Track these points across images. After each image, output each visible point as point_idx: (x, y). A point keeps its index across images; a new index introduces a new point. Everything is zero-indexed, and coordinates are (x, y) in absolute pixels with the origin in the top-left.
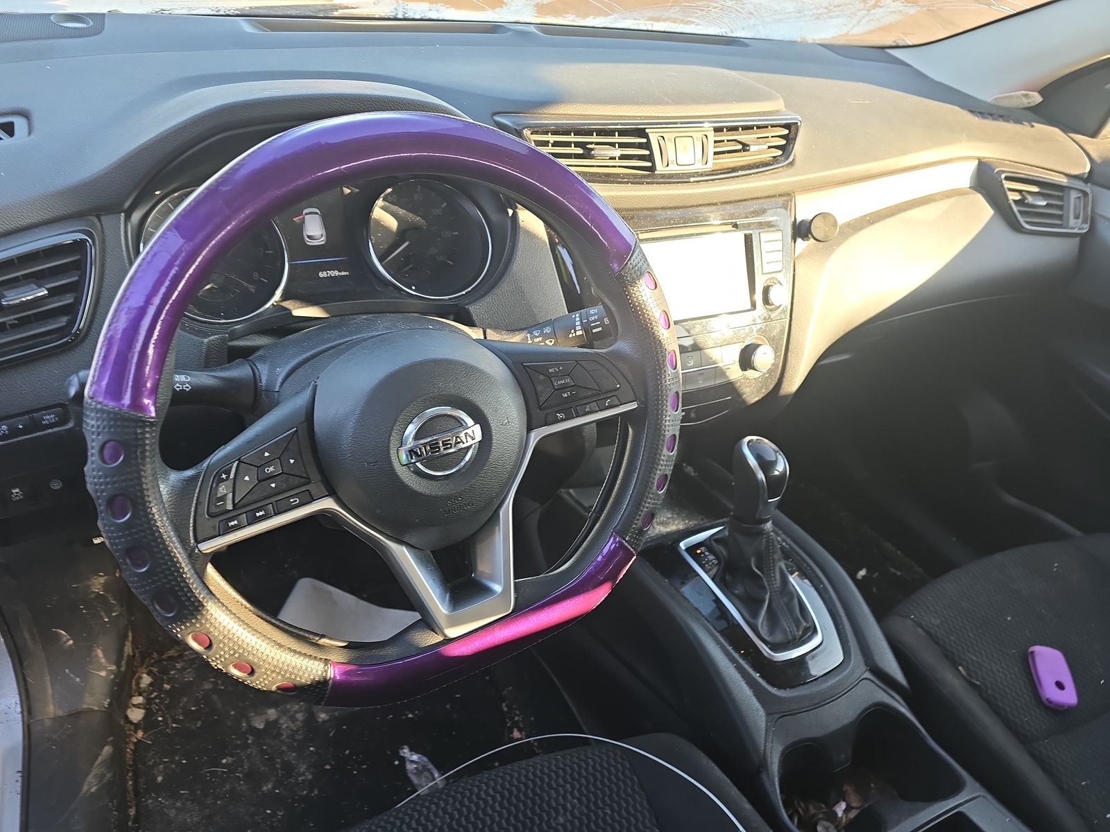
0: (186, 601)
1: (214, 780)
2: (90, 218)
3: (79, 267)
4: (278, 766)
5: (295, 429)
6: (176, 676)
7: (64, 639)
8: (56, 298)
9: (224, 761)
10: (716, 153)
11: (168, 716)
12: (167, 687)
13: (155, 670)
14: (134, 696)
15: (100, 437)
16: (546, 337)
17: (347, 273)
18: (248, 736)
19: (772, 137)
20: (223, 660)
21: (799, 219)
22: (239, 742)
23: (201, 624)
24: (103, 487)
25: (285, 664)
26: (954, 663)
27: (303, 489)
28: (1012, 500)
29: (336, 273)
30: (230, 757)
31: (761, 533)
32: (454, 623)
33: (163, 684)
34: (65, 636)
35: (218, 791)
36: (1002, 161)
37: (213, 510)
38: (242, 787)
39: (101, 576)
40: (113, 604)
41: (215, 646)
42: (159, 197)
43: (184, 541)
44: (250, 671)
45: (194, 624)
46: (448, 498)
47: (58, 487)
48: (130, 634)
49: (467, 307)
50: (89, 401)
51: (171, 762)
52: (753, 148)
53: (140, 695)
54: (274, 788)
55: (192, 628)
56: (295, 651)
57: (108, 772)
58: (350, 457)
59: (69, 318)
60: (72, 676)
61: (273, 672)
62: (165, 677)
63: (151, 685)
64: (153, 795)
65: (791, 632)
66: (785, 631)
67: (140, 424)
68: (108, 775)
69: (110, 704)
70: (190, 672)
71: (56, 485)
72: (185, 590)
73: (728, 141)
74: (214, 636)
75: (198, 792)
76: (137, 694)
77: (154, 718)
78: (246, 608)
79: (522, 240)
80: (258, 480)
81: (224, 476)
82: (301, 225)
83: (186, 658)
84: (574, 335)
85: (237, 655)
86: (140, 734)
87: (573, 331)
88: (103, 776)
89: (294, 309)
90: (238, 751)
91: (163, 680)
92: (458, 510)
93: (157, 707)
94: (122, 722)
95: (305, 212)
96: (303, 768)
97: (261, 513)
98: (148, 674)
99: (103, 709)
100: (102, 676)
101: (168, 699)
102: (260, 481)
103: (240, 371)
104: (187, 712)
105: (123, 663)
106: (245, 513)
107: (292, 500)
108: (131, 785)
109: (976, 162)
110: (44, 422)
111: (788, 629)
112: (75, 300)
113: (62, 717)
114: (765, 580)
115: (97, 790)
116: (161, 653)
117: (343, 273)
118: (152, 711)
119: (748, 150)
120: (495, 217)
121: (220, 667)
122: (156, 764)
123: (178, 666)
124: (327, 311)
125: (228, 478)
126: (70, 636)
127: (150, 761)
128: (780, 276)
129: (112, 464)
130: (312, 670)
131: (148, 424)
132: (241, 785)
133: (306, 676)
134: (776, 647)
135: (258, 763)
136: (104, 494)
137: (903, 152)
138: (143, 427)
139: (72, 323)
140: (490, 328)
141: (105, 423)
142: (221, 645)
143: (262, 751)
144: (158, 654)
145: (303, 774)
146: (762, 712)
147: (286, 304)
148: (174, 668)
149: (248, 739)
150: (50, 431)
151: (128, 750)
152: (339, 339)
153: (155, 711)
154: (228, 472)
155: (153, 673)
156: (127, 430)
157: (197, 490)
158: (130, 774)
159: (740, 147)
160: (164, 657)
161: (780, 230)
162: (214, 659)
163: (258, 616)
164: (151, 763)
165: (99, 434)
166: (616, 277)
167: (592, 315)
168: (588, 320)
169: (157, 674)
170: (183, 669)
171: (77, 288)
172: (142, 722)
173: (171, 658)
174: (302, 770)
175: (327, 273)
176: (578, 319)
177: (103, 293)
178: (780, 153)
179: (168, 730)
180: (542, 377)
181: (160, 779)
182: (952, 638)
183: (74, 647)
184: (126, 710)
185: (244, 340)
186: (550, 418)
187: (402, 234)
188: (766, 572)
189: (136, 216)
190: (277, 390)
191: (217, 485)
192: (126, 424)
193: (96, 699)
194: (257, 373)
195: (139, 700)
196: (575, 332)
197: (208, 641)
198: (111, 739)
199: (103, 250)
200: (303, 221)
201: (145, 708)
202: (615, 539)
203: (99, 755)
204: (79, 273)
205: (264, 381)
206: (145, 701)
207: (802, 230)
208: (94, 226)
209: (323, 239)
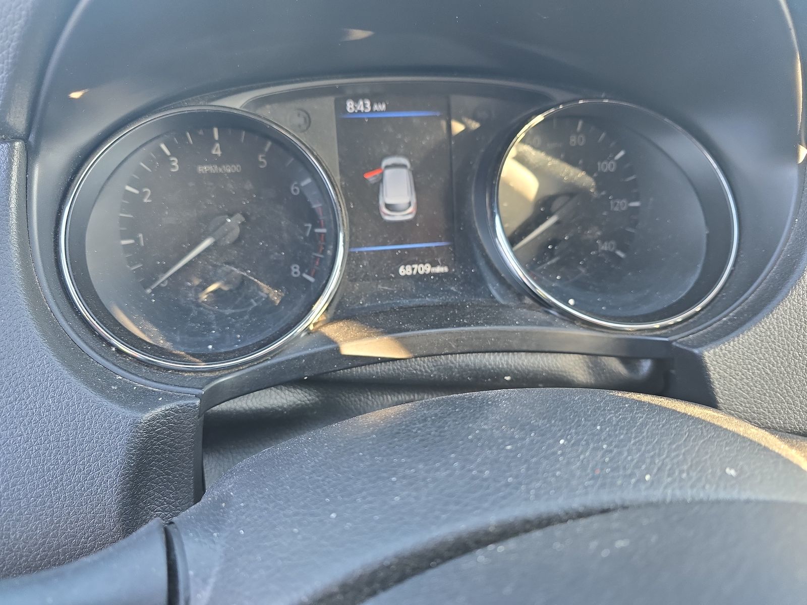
17: (445, 269)
29: (426, 269)
49: (696, 351)
82: (376, 189)
89: (345, 341)
95: (385, 163)
117: (439, 269)
120: (750, 167)
124: (404, 344)
147: (332, 331)
175: (413, 269)
187: (545, 204)
200: (381, 180)
209: (411, 209)
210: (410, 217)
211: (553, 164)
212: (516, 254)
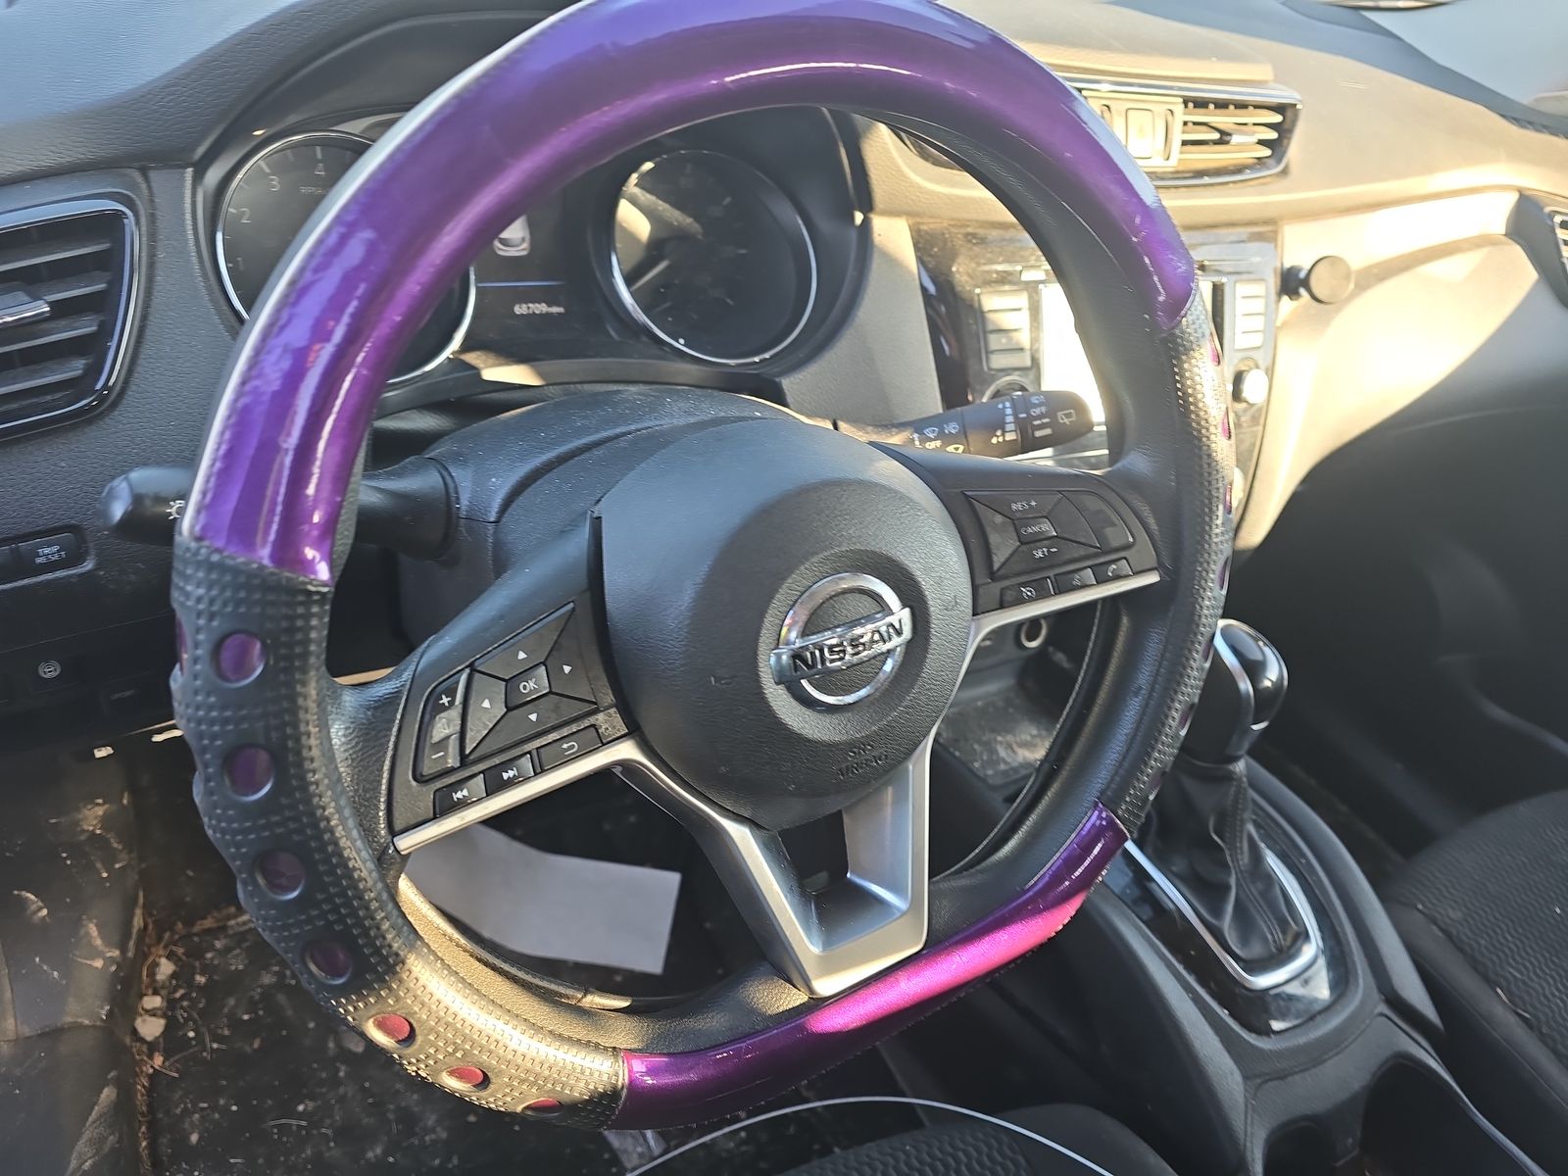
0: (372, 955)
1: (285, 1139)
2: (129, 171)
3: (109, 263)
4: (391, 1116)
5: (571, 605)
6: (216, 962)
7: (33, 907)
8: (63, 323)
9: (301, 1108)
10: (1185, 143)
11: (204, 1030)
12: (200, 979)
13: (180, 951)
14: (146, 995)
15: (215, 623)
16: (948, 439)
17: (561, 310)
18: (338, 1065)
19: (1254, 124)
20: (431, 1062)
21: (1287, 265)
22: (324, 1075)
23: (398, 999)
24: (216, 728)
25: (546, 1066)
26: (1492, 984)
27: (586, 723)
28: (1498, 713)
29: (541, 308)
30: (311, 1100)
31: (1229, 777)
32: (830, 967)
33: (193, 974)
34: (34, 903)
35: (293, 1158)
36: (1553, 197)
37: (427, 769)
38: (334, 1152)
39: (98, 804)
40: (115, 849)
41: (419, 1039)
42: (259, 139)
43: (368, 832)
44: (481, 1077)
45: (385, 999)
46: (851, 745)
47: (54, 674)
48: (141, 894)
49: (777, 380)
50: (193, 545)
51: (214, 1108)
52: (1235, 139)
53: (156, 993)
54: (386, 1153)
55: (379, 1006)
56: (560, 1037)
57: (112, 1133)
58: (682, 665)
59: (90, 361)
60: (45, 968)
61: (522, 1081)
62: (197, 964)
63: (174, 976)
64: (184, 1166)
65: (1275, 941)
66: (1265, 939)
67: (301, 598)
68: (112, 1137)
69: (110, 1014)
70: (238, 955)
71: (49, 671)
72: (372, 933)
73: (1195, 123)
74: (419, 1021)
75: (261, 1161)
76: (150, 991)
77: (181, 1033)
78: (458, 945)
79: (876, 265)
80: (506, 707)
81: (445, 700)
83: (231, 932)
84: (1001, 439)
85: (459, 1055)
86: (158, 1060)
87: (999, 433)
88: (102, 1140)
89: (486, 368)
90: (324, 1090)
91: (194, 967)
92: (862, 768)
93: (185, 1015)
94: (128, 1040)
96: (431, 1120)
97: (511, 773)
98: (168, 958)
99: (98, 1023)
100: (97, 968)
101: (203, 1001)
102: (509, 709)
103: (418, 482)
104: (235, 1024)
105: (132, 943)
106: (482, 772)
107: (565, 746)
108: (146, 1147)
109: (1515, 196)
110: (39, 560)
111: (1269, 937)
112: (99, 326)
113: (29, 1038)
114: (1227, 852)
115: (92, 1166)
116: (189, 922)
117: (555, 310)
118: (177, 1020)
119: (1227, 143)
120: (825, 225)
121: (424, 1075)
122: (186, 1112)
123: (218, 944)
124: (541, 374)
125: (452, 703)
126: (42, 901)
127: (177, 1108)
128: (1257, 356)
129: (238, 680)
130: (591, 1074)
131: (316, 597)
132: (330, 1149)
133: (582, 1084)
134: (1255, 966)
135: (357, 1110)
136: (219, 742)
137: (1428, 169)
138: (308, 604)
139: (94, 370)
140: (848, 421)
141: (228, 593)
142: (432, 1038)
143: (363, 1089)
144: (183, 924)
145: (433, 1130)
146: (1238, 1076)
147: (471, 358)
148: (212, 948)
149: (338, 1070)
150: (50, 576)
151: (139, 1087)
152: (605, 430)
153: (182, 1020)
154: (451, 692)
155: (177, 956)
156: (270, 611)
157: (395, 729)
158: (143, 1129)
159: (1216, 136)
160: (197, 929)
161: (1262, 280)
162: (414, 1061)
163: (480, 960)
164: (178, 1111)
165: (212, 616)
166: (1164, 341)
167: (1036, 406)
168: (1028, 413)
169: (184, 958)
170: (227, 950)
171: (104, 305)
172: (161, 1040)
173: (208, 931)
174: (430, 1123)
175: (529, 308)
176: (1009, 411)
177: (151, 318)
178: (1267, 152)
179: (205, 1054)
180: (999, 519)
181: (194, 1138)
182: (1483, 942)
183: (48, 919)
184: (134, 1019)
185: (403, 419)
186: (1009, 596)
187: (656, 248)
188: (1227, 840)
189: (213, 176)
190: (492, 519)
191: (433, 718)
192: (271, 597)
193: (85, 1007)
194: (451, 486)
195: (153, 1002)
196: (1003, 435)
197: (407, 1028)
198: (112, 1074)
199: (153, 236)
201: (164, 1016)
202: (1101, 812)
203: (95, 1104)
204: (108, 275)
205: (464, 502)
206: (165, 1004)
207: (1291, 283)
208: (134, 187)
209: (525, 245)
210: (524, 253)
211: (662, 206)
212: (633, 294)
